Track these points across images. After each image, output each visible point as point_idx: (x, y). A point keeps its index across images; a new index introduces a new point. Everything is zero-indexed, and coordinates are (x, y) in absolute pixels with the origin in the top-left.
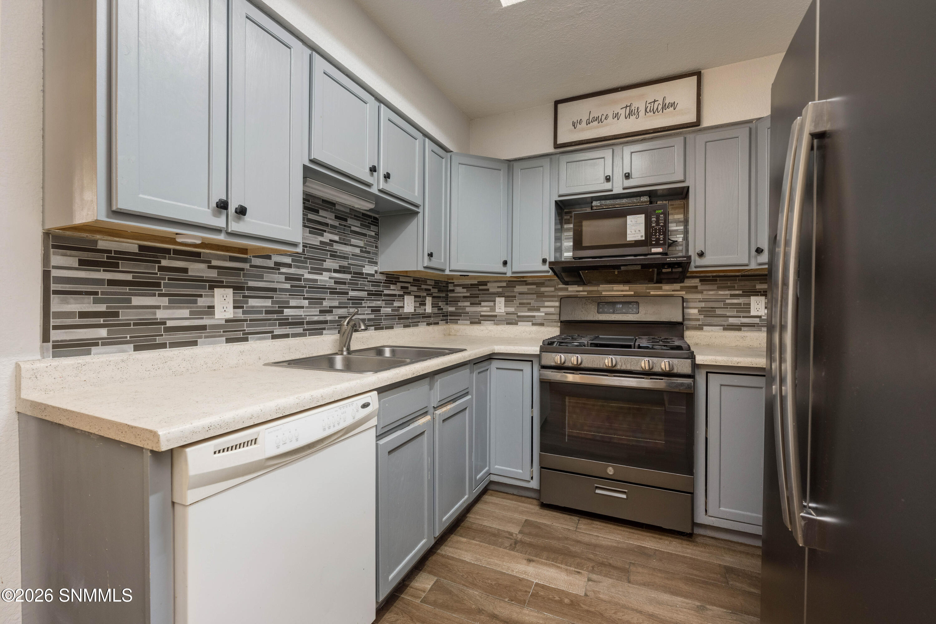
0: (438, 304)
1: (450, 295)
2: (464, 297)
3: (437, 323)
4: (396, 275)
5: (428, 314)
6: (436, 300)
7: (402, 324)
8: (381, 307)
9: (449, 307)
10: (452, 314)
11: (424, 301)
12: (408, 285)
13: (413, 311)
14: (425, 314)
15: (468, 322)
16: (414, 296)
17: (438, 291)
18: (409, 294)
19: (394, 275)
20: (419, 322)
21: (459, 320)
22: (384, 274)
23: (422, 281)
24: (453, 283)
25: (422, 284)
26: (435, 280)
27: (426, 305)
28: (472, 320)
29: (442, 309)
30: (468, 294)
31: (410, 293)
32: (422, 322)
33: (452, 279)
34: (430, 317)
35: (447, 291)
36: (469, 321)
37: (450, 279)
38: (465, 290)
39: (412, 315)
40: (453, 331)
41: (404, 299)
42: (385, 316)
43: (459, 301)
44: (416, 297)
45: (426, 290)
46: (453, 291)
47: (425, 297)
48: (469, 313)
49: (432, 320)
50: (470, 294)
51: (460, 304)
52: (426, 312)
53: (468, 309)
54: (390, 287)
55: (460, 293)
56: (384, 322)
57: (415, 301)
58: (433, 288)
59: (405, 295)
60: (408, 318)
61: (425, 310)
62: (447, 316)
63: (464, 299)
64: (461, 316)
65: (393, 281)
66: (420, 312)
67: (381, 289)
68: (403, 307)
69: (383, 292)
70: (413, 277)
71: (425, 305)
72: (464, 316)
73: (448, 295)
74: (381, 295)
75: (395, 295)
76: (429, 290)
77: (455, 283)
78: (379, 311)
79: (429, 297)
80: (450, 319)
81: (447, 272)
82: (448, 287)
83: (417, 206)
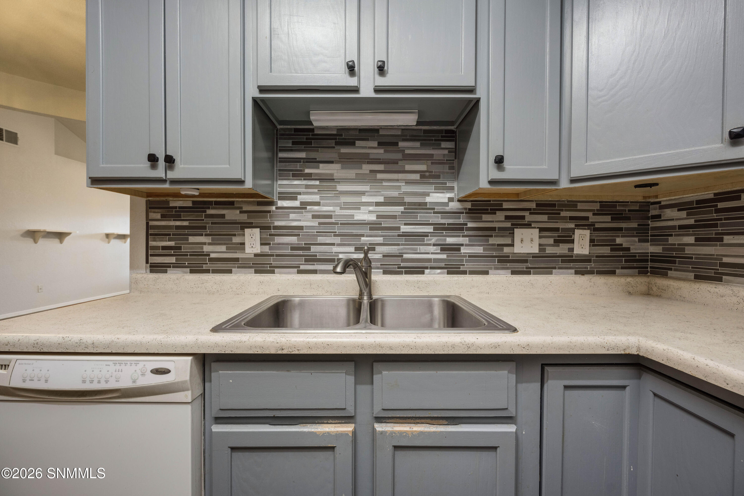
0: (615, 241)
1: (652, 224)
2: (681, 227)
3: (612, 273)
4: (493, 201)
5: (578, 255)
6: (597, 233)
7: (507, 268)
8: (462, 245)
9: (651, 245)
10: (655, 258)
11: (571, 237)
12: (526, 214)
13: (537, 251)
14: (572, 256)
15: (692, 275)
16: (538, 230)
17: (612, 219)
18: (528, 225)
19: (490, 201)
20: (555, 268)
21: (671, 269)
22: (469, 201)
23: (560, 205)
24: (659, 202)
25: (562, 210)
26: (600, 202)
27: (573, 243)
28: (699, 272)
29: (628, 249)
30: (691, 221)
31: (531, 225)
32: (560, 268)
33: (656, 197)
34: (589, 261)
35: (648, 218)
36: (693, 274)
37: (649, 197)
38: (683, 214)
39: (533, 257)
40: (655, 289)
41: (513, 233)
42: (469, 256)
43: (671, 235)
44: (541, 230)
45: (572, 218)
46: (658, 217)
47: (573, 230)
48: (691, 258)
49: (589, 266)
50: (696, 221)
51: (671, 240)
52: (575, 252)
53: (689, 251)
54: (481, 218)
55: (673, 220)
56: (467, 265)
57: (540, 237)
58: (594, 214)
59: (517, 228)
60: (526, 261)
61: (572, 250)
62: (647, 261)
63: (682, 232)
64: (674, 262)
65: (488, 209)
66: (557, 253)
67: (461, 221)
68: (512, 245)
69: (466, 224)
70: (536, 201)
71: (572, 241)
72: (680, 263)
73: (649, 225)
74: (462, 229)
75: (493, 229)
76: (587, 218)
77: (663, 203)
78: (459, 250)
79: (586, 229)
80: (651, 267)
81: (564, 184)
82: (649, 211)
83: (471, 90)
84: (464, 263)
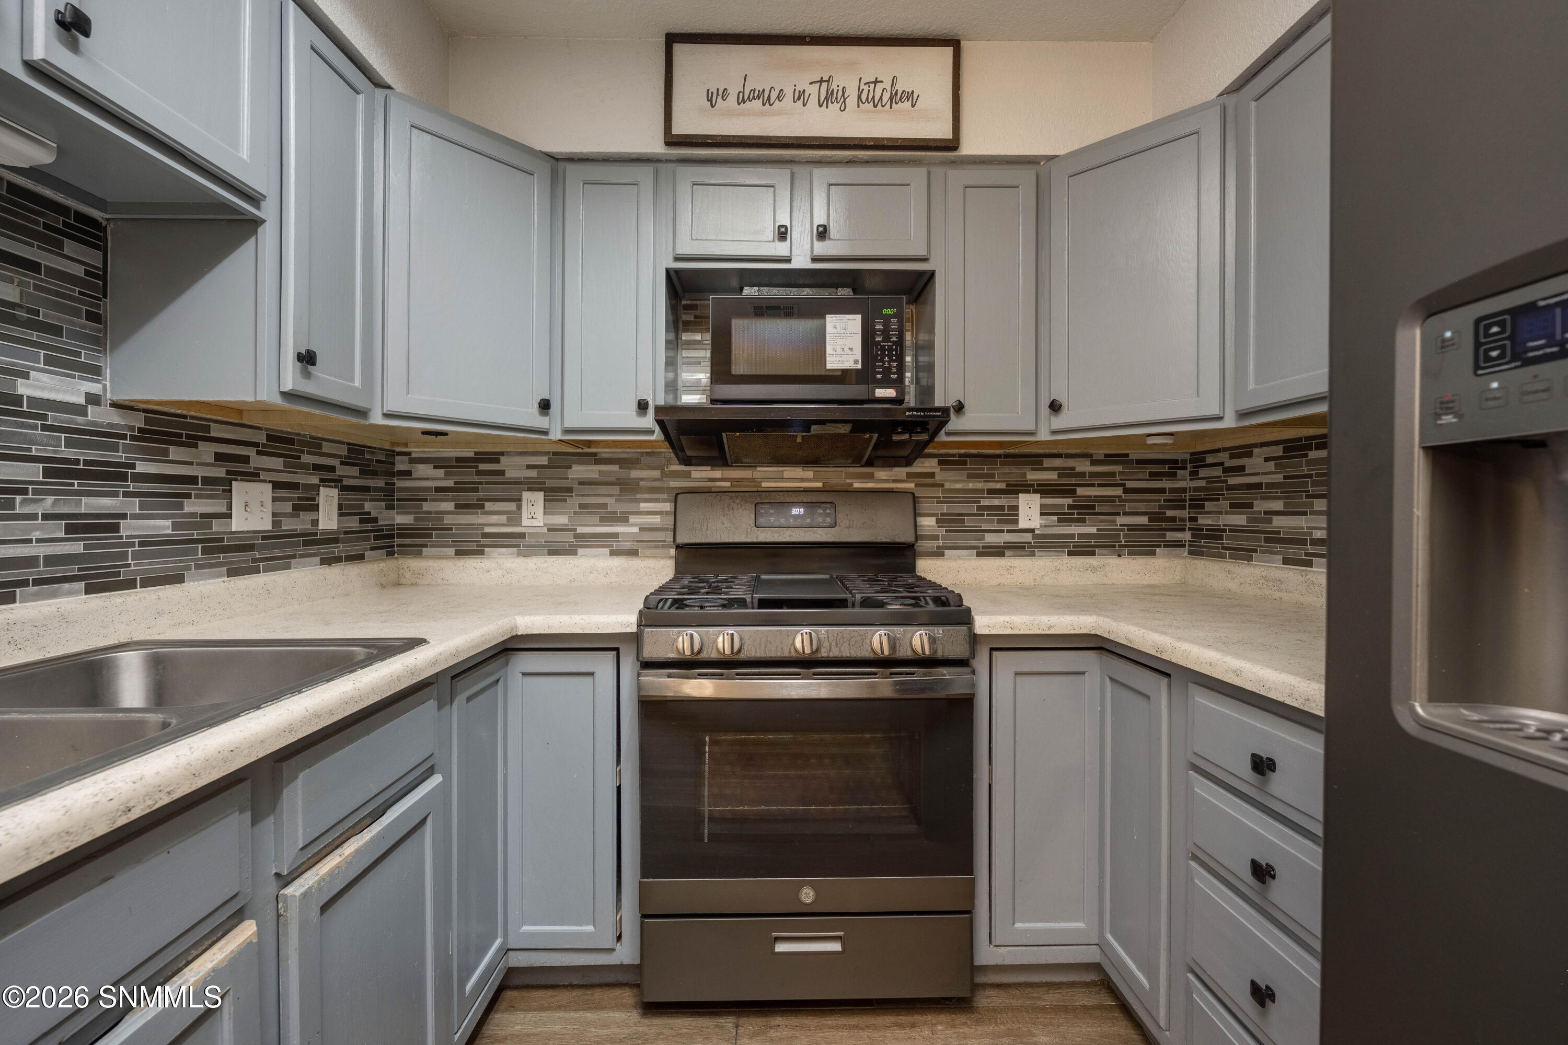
0: (362, 506)
1: (400, 483)
2: (438, 490)
3: (360, 557)
4: (192, 417)
5: (325, 532)
6: (350, 495)
7: (221, 565)
8: (124, 516)
9: (398, 513)
10: (405, 532)
11: (314, 499)
12: (251, 452)
13: (269, 527)
14: (316, 534)
15: (451, 551)
16: (270, 485)
17: (361, 472)
18: (253, 476)
19: (185, 417)
20: (294, 557)
21: (426, 546)
22: (138, 410)
23: (304, 443)
24: (409, 454)
25: (303, 452)
26: (348, 444)
27: (318, 510)
28: (460, 546)
29: (375, 520)
30: (450, 483)
31: (257, 475)
32: (302, 556)
33: (406, 445)
34: (335, 541)
35: (392, 474)
36: (453, 550)
37: (398, 444)
38: (440, 473)
39: (264, 538)
40: (408, 575)
41: (230, 491)
42: (141, 544)
43: (426, 500)
44: (277, 485)
45: (317, 467)
46: (408, 474)
47: (316, 488)
48: (451, 529)
49: (340, 549)
50: (455, 483)
51: (427, 506)
52: (320, 527)
53: (448, 520)
54: (166, 453)
55: (427, 479)
56: (135, 565)
57: (274, 499)
58: (342, 463)
59: (236, 480)
60: (251, 547)
61: (315, 522)
62: (392, 536)
63: (440, 496)
64: (430, 536)
65: (180, 435)
66: (296, 530)
67: (121, 456)
68: (229, 516)
69: (133, 466)
70: (266, 429)
71: (316, 508)
72: (438, 536)
73: (394, 484)
74: (123, 477)
75: (192, 480)
76: (332, 469)
77: (413, 455)
78: (115, 528)
79: (331, 487)
80: (398, 546)
81: (377, 418)
82: (394, 464)
83: (254, 199)
84: (130, 562)
